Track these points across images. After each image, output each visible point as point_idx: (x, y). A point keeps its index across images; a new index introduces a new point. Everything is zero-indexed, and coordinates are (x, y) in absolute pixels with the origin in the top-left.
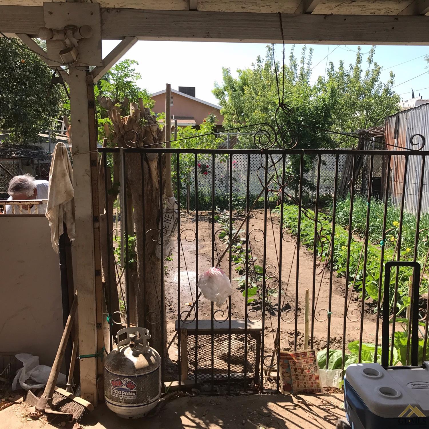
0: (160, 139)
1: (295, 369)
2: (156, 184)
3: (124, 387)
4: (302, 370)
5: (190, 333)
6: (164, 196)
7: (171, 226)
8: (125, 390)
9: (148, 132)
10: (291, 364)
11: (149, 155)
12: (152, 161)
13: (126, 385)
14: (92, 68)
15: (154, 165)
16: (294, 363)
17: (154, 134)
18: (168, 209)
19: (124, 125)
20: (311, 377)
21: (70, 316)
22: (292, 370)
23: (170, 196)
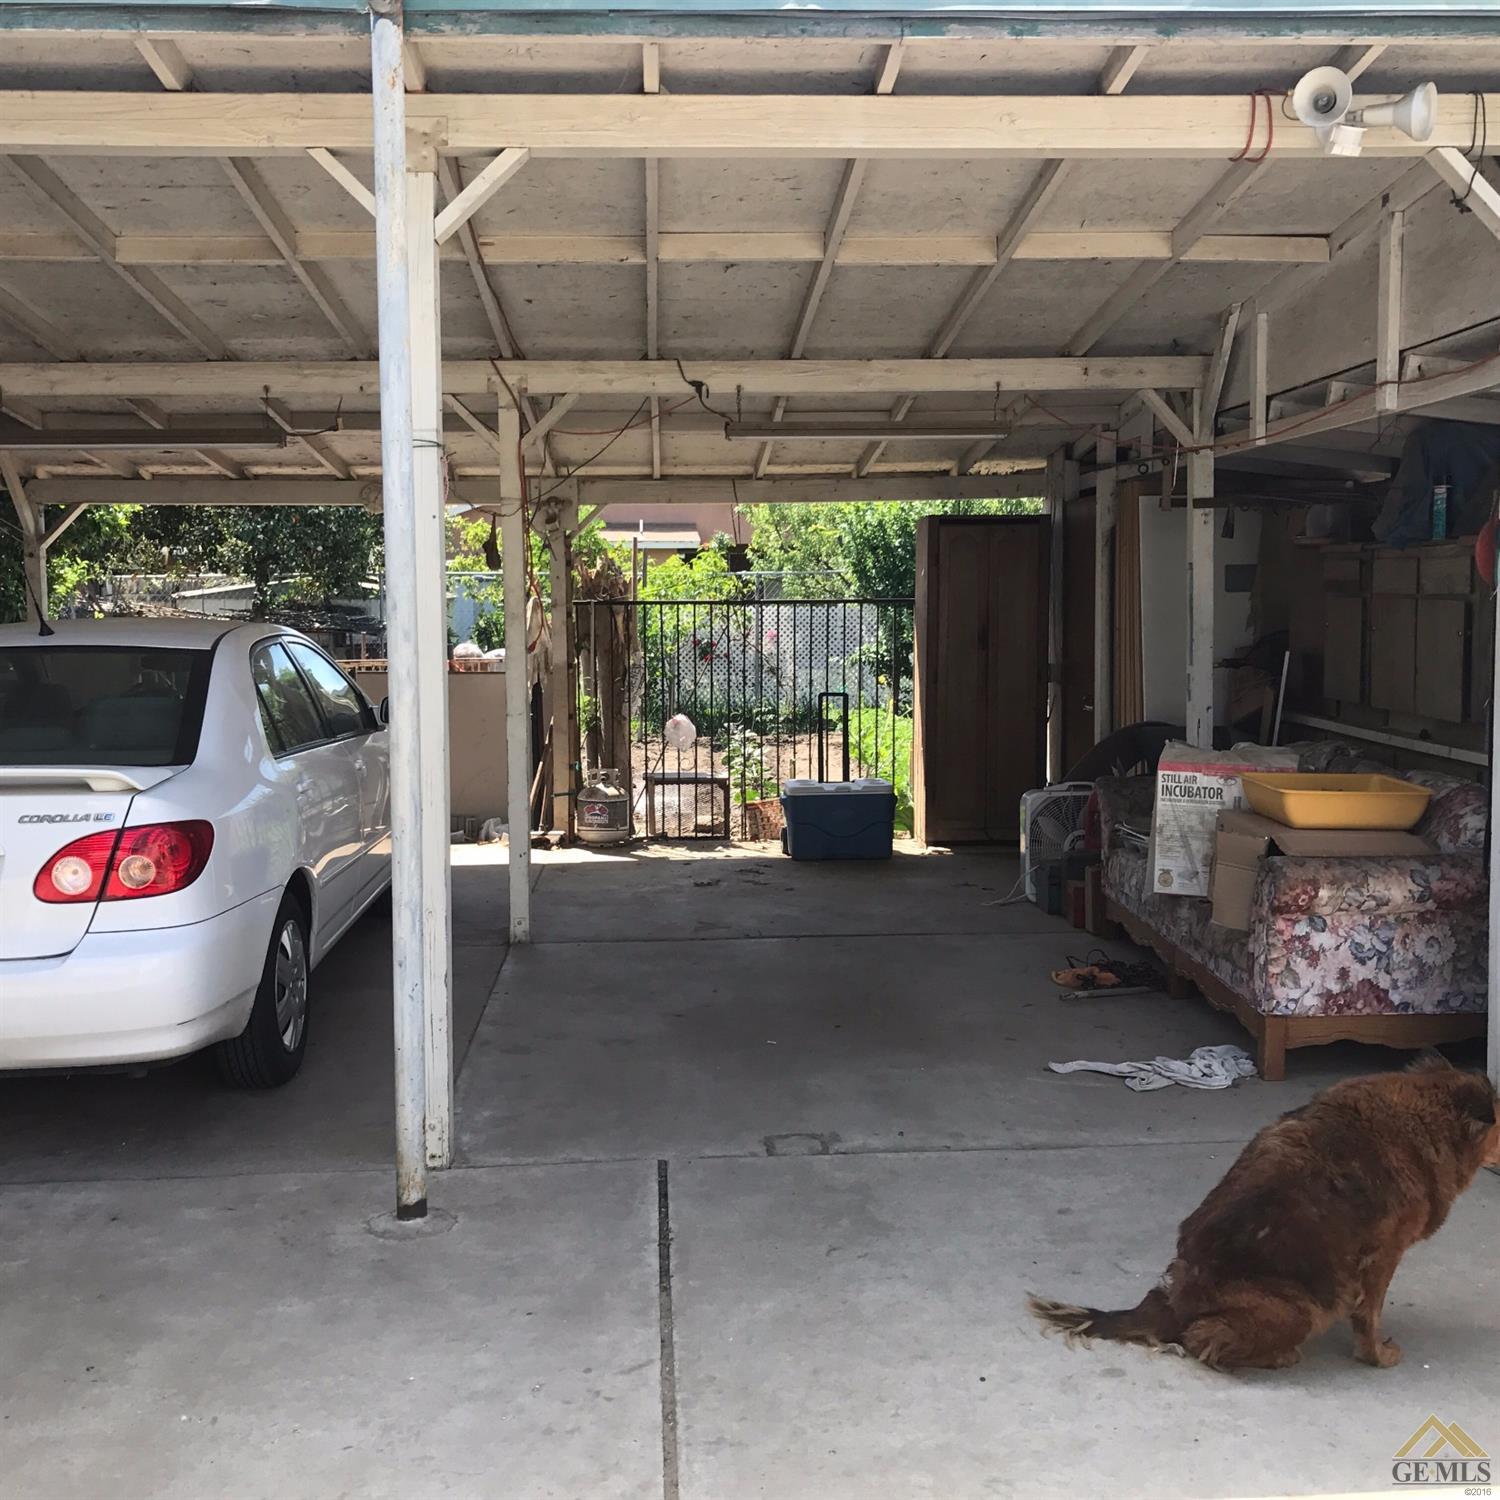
0: (626, 591)
1: (762, 819)
2: (622, 638)
3: (598, 812)
4: (768, 818)
5: (658, 782)
6: (631, 651)
7: (638, 682)
8: (598, 815)
9: (614, 584)
10: (758, 814)
11: (615, 607)
12: (618, 614)
13: (599, 810)
14: (568, 532)
15: (620, 619)
16: (761, 812)
17: (621, 586)
18: (634, 665)
19: (591, 579)
20: (777, 825)
21: (541, 763)
22: (760, 820)
23: (636, 650)
